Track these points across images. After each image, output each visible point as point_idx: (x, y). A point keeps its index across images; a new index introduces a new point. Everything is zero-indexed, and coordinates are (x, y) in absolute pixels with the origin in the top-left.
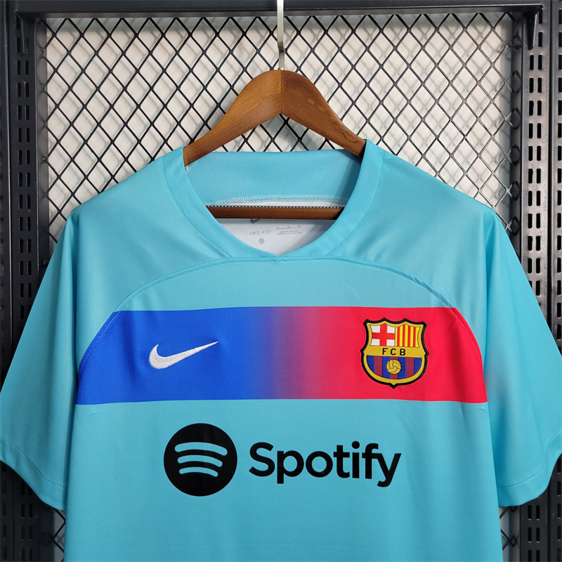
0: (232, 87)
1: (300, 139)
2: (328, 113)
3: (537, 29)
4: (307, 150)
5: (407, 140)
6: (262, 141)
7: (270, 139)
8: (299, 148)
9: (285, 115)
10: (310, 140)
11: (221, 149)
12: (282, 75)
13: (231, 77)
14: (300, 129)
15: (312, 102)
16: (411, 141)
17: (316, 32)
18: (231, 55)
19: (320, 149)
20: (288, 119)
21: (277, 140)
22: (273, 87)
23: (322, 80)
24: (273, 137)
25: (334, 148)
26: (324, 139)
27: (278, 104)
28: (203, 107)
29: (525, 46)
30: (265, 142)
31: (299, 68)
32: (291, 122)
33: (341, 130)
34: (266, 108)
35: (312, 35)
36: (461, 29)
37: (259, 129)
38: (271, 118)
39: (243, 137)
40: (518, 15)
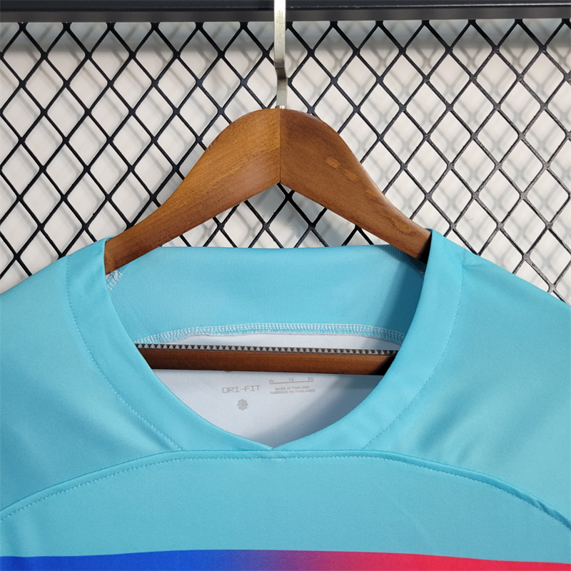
0: (199, 139)
1: (312, 225)
2: (363, 183)
4: (326, 245)
5: (496, 230)
6: (249, 228)
7: (261, 226)
8: (310, 241)
9: (287, 186)
10: (328, 226)
11: (177, 241)
12: (282, 117)
13: (198, 124)
14: (312, 209)
15: (335, 164)
16: (504, 232)
18: (198, 88)
19: (346, 243)
20: (292, 192)
21: (272, 227)
22: (266, 138)
23: (349, 130)
24: (266, 220)
25: (371, 243)
26: (353, 226)
27: (274, 167)
28: (151, 171)
30: (254, 229)
31: (311, 109)
32: (297, 197)
33: (386, 212)
34: (253, 174)
37: (242, 208)
38: (263, 190)
39: (216, 221)
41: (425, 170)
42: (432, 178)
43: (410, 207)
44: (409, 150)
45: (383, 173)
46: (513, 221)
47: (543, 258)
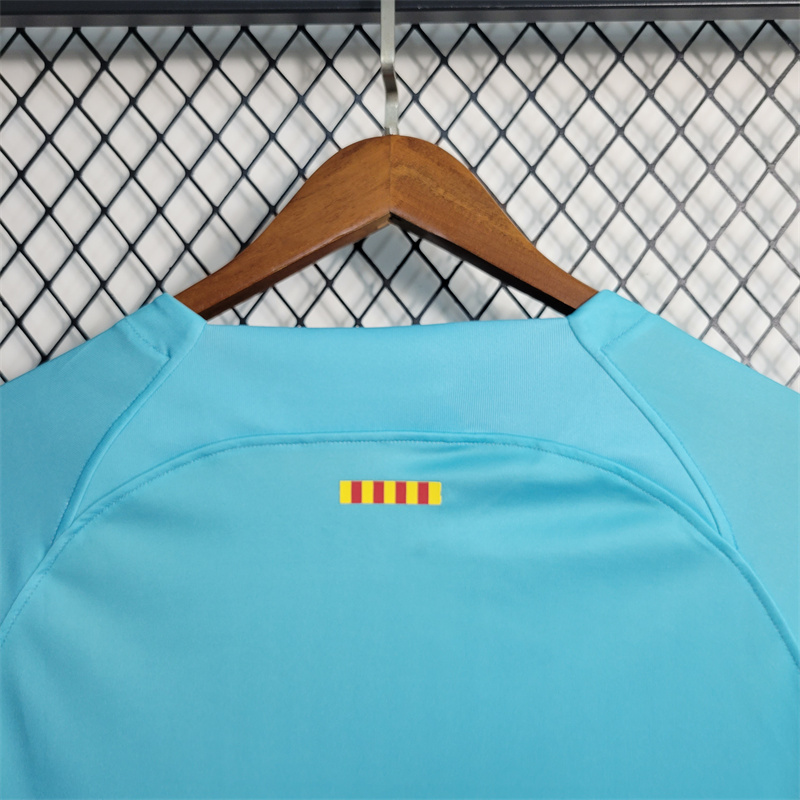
0: (301, 172)
1: (446, 283)
5: (677, 288)
7: (380, 283)
13: (301, 152)
16: (687, 290)
18: (300, 107)
24: (388, 276)
26: (496, 283)
31: (444, 134)
35: (471, 65)
41: (590, 210)
42: (598, 221)
43: (570, 258)
44: (569, 184)
45: (537, 214)
46: (701, 275)
47: (737, 322)
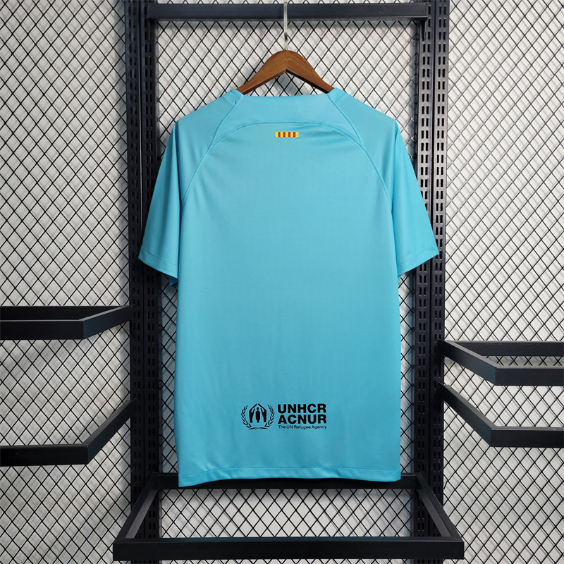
3: (427, 29)
13: (261, 55)
17: (308, 29)
29: (421, 39)
35: (306, 32)
36: (388, 29)
40: (418, 22)
